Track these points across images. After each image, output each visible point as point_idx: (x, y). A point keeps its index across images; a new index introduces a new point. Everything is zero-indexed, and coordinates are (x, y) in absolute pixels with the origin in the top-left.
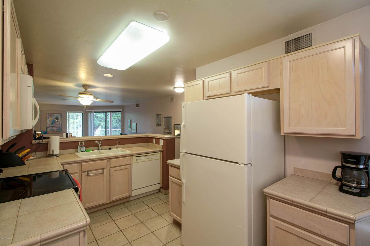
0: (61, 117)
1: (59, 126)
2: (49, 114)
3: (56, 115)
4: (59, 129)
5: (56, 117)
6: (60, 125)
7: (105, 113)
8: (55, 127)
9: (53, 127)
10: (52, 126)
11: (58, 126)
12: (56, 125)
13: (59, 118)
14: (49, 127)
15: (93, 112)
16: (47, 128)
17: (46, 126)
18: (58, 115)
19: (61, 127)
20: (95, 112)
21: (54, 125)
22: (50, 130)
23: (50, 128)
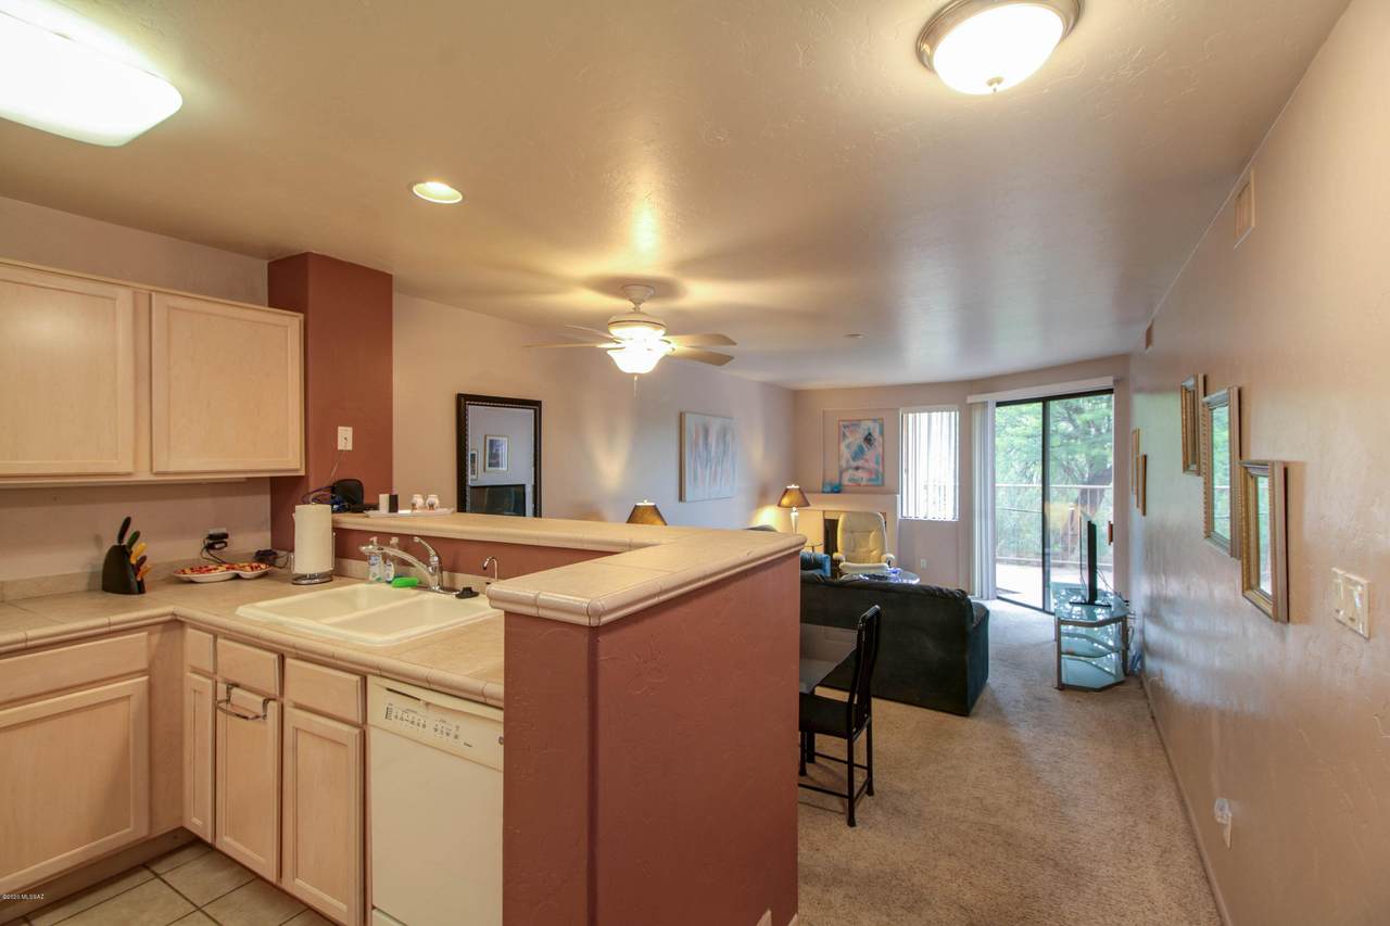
0: (882, 434)
1: (876, 466)
2: (846, 423)
3: (867, 425)
4: (874, 477)
5: (866, 433)
6: (877, 463)
7: (1041, 404)
8: (863, 468)
9: (857, 468)
10: (855, 464)
11: (872, 465)
12: (866, 461)
13: (876, 435)
14: (847, 469)
15: (991, 405)
16: (841, 473)
17: (840, 466)
18: (870, 424)
19: (881, 470)
20: (999, 404)
21: (860, 463)
22: (850, 480)
23: (850, 471)
